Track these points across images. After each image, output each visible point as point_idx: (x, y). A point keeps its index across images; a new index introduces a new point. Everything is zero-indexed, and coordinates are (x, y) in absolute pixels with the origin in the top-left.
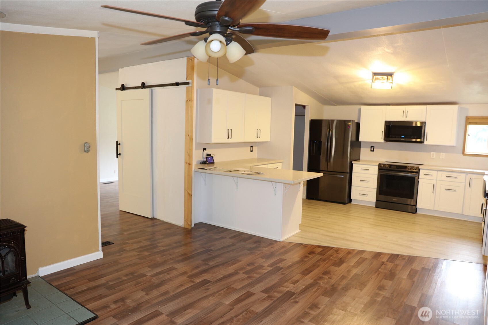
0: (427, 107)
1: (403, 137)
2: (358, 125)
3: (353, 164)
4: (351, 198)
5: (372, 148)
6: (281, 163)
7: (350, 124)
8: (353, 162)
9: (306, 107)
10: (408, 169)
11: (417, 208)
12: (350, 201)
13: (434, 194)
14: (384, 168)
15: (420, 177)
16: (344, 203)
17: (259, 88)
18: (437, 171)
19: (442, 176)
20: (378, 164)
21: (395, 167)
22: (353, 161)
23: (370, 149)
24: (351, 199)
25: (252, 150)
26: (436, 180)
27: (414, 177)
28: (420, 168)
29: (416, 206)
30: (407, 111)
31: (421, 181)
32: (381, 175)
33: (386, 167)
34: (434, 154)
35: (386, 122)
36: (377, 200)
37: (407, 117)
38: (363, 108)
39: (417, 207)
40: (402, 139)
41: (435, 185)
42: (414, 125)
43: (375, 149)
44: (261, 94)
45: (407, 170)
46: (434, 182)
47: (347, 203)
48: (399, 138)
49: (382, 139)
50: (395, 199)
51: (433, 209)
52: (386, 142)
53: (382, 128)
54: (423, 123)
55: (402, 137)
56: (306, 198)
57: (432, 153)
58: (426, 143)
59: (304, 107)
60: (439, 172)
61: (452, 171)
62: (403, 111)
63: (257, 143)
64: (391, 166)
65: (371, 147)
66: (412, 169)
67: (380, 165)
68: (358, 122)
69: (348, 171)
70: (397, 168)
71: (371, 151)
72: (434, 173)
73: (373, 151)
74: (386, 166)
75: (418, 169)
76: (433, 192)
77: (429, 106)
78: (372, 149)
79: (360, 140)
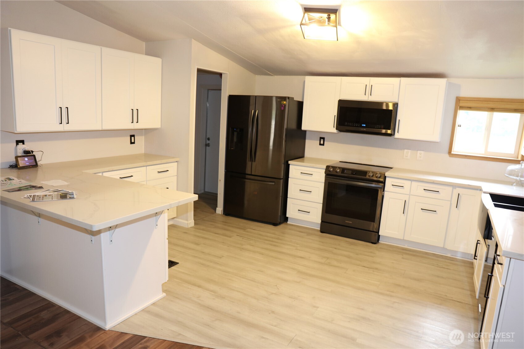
0: (400, 80)
1: (365, 125)
2: (300, 105)
3: (289, 165)
4: (287, 216)
5: (322, 140)
6: (177, 163)
7: (285, 102)
8: (290, 162)
9: (223, 75)
10: (369, 176)
11: (379, 236)
12: (286, 219)
13: (404, 215)
14: (335, 173)
15: (386, 189)
16: (275, 224)
17: (144, 43)
18: (411, 180)
19: (418, 189)
20: (325, 167)
21: (350, 172)
22: (290, 160)
23: (319, 142)
24: (287, 218)
25: (133, 141)
26: (410, 195)
27: (377, 189)
28: (386, 175)
29: (378, 232)
30: (372, 85)
31: (386, 194)
32: (329, 183)
33: (337, 172)
34: (408, 153)
35: (340, 102)
36: (322, 221)
37: (371, 95)
38: (309, 79)
39: (380, 234)
40: (362, 129)
41: (407, 202)
42: (384, 108)
43: (325, 142)
44: (149, 53)
45: (367, 177)
46: (407, 198)
47: (280, 224)
48: (358, 127)
49: (334, 127)
50: (349, 221)
51: (402, 238)
52: (340, 132)
53: (334, 111)
54: (396, 105)
55: (363, 125)
56: (223, 214)
57: (406, 151)
58: (397, 135)
59: (221, 74)
60: (414, 183)
61: (433, 183)
62: (366, 85)
63: (144, 130)
64: (343, 170)
65: (321, 138)
66: (374, 176)
67: (328, 167)
68: (301, 100)
69: (282, 175)
70: (353, 174)
71: (320, 144)
72: (406, 184)
73: (323, 145)
74: (337, 170)
75: (383, 177)
76: (403, 213)
77: (403, 79)
78: (322, 142)
79: (303, 128)
